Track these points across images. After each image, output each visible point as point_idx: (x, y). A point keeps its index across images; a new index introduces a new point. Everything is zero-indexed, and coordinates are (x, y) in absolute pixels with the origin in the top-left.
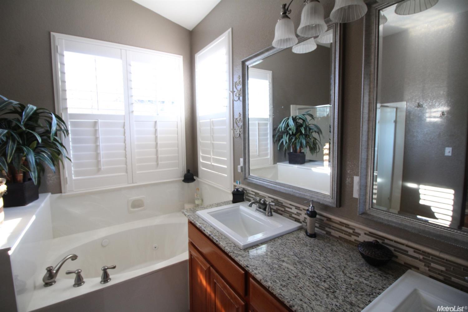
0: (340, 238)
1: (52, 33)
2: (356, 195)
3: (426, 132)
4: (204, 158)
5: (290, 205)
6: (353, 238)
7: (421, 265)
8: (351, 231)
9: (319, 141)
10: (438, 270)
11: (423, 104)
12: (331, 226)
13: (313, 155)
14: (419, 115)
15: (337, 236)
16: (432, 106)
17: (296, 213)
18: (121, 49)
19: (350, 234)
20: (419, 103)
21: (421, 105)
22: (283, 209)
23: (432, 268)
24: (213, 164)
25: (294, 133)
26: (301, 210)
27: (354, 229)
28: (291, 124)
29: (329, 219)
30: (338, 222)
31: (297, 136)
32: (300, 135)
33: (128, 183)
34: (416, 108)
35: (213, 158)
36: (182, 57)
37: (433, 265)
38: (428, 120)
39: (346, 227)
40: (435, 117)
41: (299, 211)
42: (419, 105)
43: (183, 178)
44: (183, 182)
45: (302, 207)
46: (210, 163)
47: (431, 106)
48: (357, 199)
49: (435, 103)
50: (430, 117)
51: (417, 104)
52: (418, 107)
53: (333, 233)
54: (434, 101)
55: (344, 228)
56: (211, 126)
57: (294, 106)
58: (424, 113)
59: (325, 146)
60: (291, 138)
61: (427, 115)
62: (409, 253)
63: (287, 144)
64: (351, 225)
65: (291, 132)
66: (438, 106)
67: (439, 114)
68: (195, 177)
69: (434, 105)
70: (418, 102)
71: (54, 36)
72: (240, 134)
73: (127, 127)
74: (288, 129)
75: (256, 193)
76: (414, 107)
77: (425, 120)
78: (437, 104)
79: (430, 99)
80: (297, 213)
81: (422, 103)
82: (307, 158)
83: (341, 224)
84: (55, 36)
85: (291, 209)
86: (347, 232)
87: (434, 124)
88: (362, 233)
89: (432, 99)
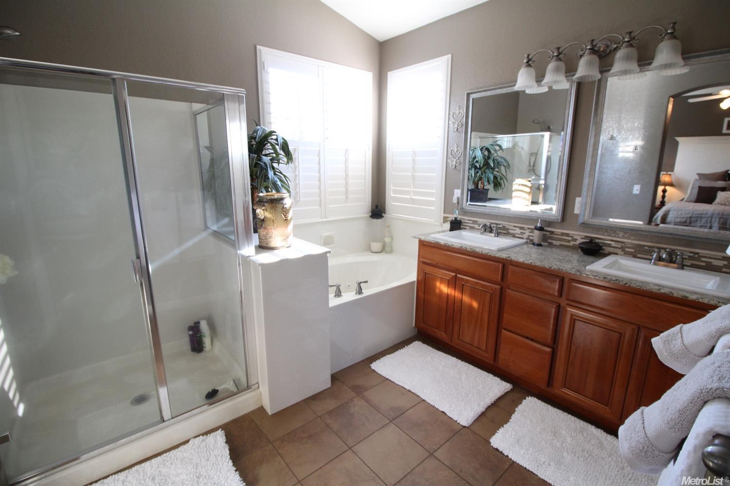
0: (561, 245)
1: (258, 47)
2: (576, 211)
3: (616, 168)
4: (395, 192)
5: (514, 226)
6: (572, 243)
7: (619, 251)
8: (570, 239)
9: (505, 176)
10: (630, 252)
11: (617, 136)
12: (553, 237)
13: (496, 192)
14: (611, 149)
15: (558, 244)
16: (625, 140)
17: (519, 233)
18: (318, 66)
19: (569, 241)
20: (612, 135)
21: (614, 137)
22: (506, 232)
23: (627, 251)
24: (412, 197)
25: (481, 166)
26: (525, 230)
27: (573, 237)
28: (478, 155)
29: (552, 232)
30: (560, 234)
31: (483, 170)
32: (486, 169)
33: (322, 218)
34: (609, 141)
35: (413, 191)
36: (371, 73)
37: (627, 250)
38: (621, 155)
39: (566, 236)
40: (627, 152)
41: (522, 231)
42: (612, 137)
43: (371, 214)
44: (370, 218)
45: (526, 226)
46: (409, 197)
47: (624, 138)
48: (578, 215)
49: (629, 136)
50: (623, 152)
51: (610, 136)
52: (611, 140)
53: (555, 242)
54: (628, 133)
55: (564, 237)
56: (412, 157)
57: (476, 133)
58: (616, 147)
59: (514, 181)
60: (476, 171)
61: (620, 149)
62: (613, 245)
63: (473, 178)
64: (571, 234)
65: (478, 165)
66: (632, 139)
67: (631, 149)
68: (383, 214)
69: (627, 138)
70: (611, 133)
71: (260, 50)
72: (455, 165)
73: (322, 155)
74: (474, 161)
75: (473, 221)
76: (606, 139)
77: (617, 154)
78: (630, 137)
79: (625, 132)
80: (521, 233)
81: (615, 136)
82: (489, 196)
83: (563, 234)
84: (262, 50)
85: (515, 230)
86: (566, 240)
87: (626, 160)
88: (579, 238)
89: (626, 132)
